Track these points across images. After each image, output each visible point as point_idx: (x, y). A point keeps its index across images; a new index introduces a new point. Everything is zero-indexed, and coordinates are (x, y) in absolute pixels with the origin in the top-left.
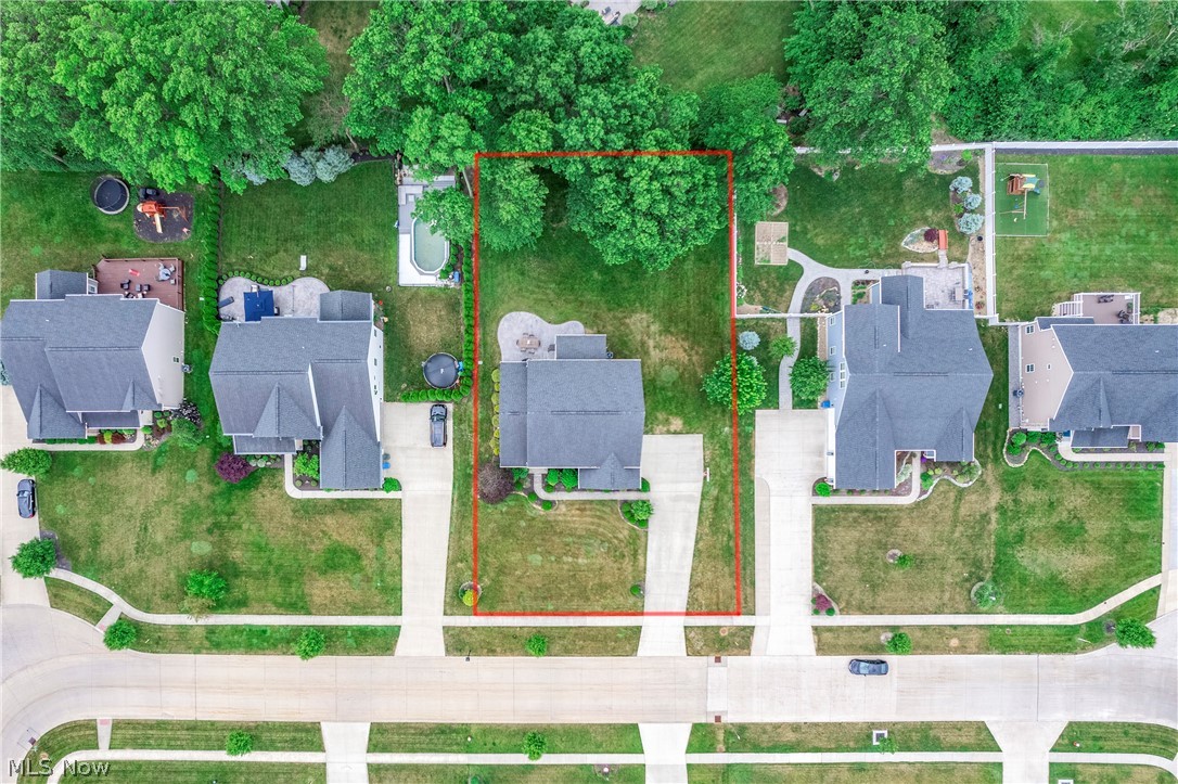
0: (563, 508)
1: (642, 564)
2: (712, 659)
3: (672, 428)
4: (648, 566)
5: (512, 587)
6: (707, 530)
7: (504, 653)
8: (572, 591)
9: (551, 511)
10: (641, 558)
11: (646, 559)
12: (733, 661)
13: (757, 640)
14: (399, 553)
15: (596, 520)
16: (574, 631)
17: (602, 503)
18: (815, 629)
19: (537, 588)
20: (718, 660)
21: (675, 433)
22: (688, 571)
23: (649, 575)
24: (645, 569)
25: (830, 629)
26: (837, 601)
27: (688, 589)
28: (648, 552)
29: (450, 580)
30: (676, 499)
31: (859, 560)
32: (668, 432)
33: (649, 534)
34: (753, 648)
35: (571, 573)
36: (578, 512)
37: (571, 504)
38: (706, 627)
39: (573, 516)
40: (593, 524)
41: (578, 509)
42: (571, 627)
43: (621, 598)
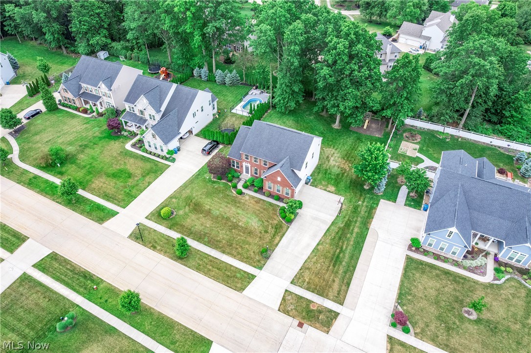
0: (247, 198)
1: (276, 241)
2: (296, 322)
3: (328, 189)
4: (280, 244)
5: (193, 220)
6: (328, 241)
7: (160, 251)
8: (225, 236)
9: (240, 196)
10: (278, 238)
11: (280, 240)
12: (312, 332)
13: (338, 324)
14: (150, 183)
15: (261, 210)
16: (211, 258)
17: (271, 204)
18: (390, 339)
19: (206, 226)
20: (301, 325)
21: (329, 191)
22: (305, 257)
23: (278, 250)
24: (277, 245)
25: (403, 344)
26: (414, 325)
27: (300, 268)
28: (284, 238)
29: (163, 204)
30: (315, 219)
31: (437, 303)
32: (325, 190)
33: (290, 228)
34: (333, 329)
35: (230, 228)
36: (254, 202)
37: (253, 197)
38: (301, 298)
39: (250, 203)
40: (259, 210)
41: (255, 201)
42: (210, 256)
43: (252, 254)
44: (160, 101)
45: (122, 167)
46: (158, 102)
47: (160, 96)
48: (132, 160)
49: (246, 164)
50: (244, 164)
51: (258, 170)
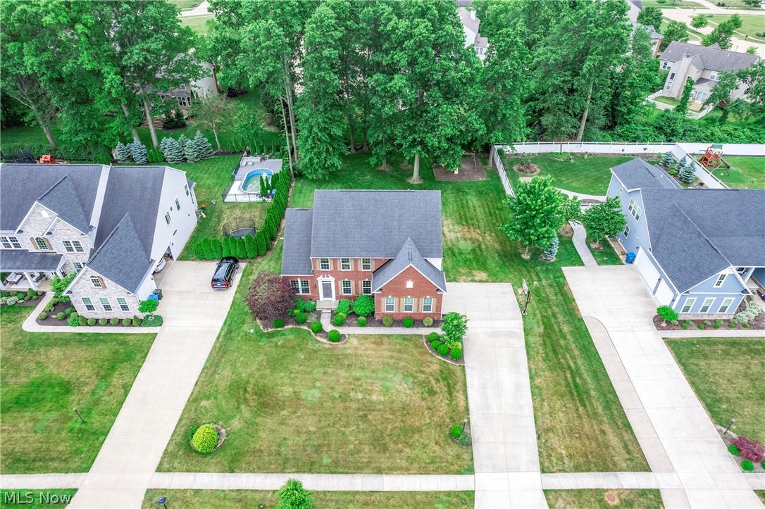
0: (355, 342)
1: (462, 403)
3: (477, 278)
4: (472, 406)
5: (273, 431)
6: (542, 365)
8: (361, 436)
9: (339, 345)
10: (460, 396)
11: (467, 398)
14: (127, 388)
15: (396, 354)
16: (362, 498)
17: (404, 337)
19: (309, 432)
21: (480, 281)
22: (529, 411)
23: (475, 418)
24: (467, 409)
27: (535, 436)
28: (469, 389)
29: (183, 422)
30: (495, 334)
32: (474, 281)
33: (466, 369)
35: (361, 413)
36: (372, 345)
37: (366, 337)
38: (580, 491)
39: (366, 349)
40: (391, 357)
41: (374, 343)
42: (357, 492)
43: (437, 448)
44: (83, 206)
45: (35, 375)
46: (80, 209)
47: (78, 196)
48: (55, 353)
49: (326, 279)
50: (320, 280)
51: (352, 283)
